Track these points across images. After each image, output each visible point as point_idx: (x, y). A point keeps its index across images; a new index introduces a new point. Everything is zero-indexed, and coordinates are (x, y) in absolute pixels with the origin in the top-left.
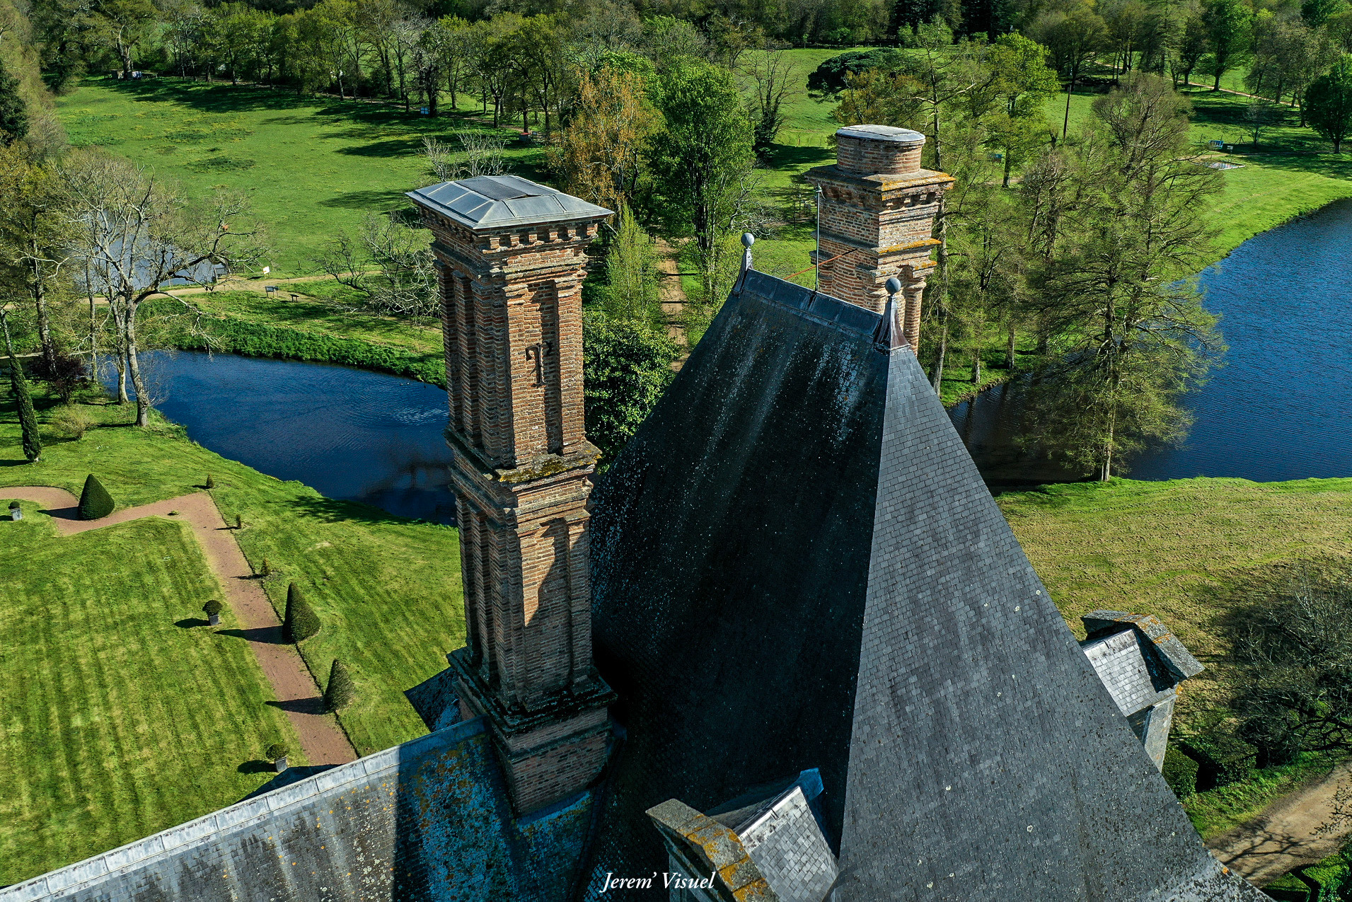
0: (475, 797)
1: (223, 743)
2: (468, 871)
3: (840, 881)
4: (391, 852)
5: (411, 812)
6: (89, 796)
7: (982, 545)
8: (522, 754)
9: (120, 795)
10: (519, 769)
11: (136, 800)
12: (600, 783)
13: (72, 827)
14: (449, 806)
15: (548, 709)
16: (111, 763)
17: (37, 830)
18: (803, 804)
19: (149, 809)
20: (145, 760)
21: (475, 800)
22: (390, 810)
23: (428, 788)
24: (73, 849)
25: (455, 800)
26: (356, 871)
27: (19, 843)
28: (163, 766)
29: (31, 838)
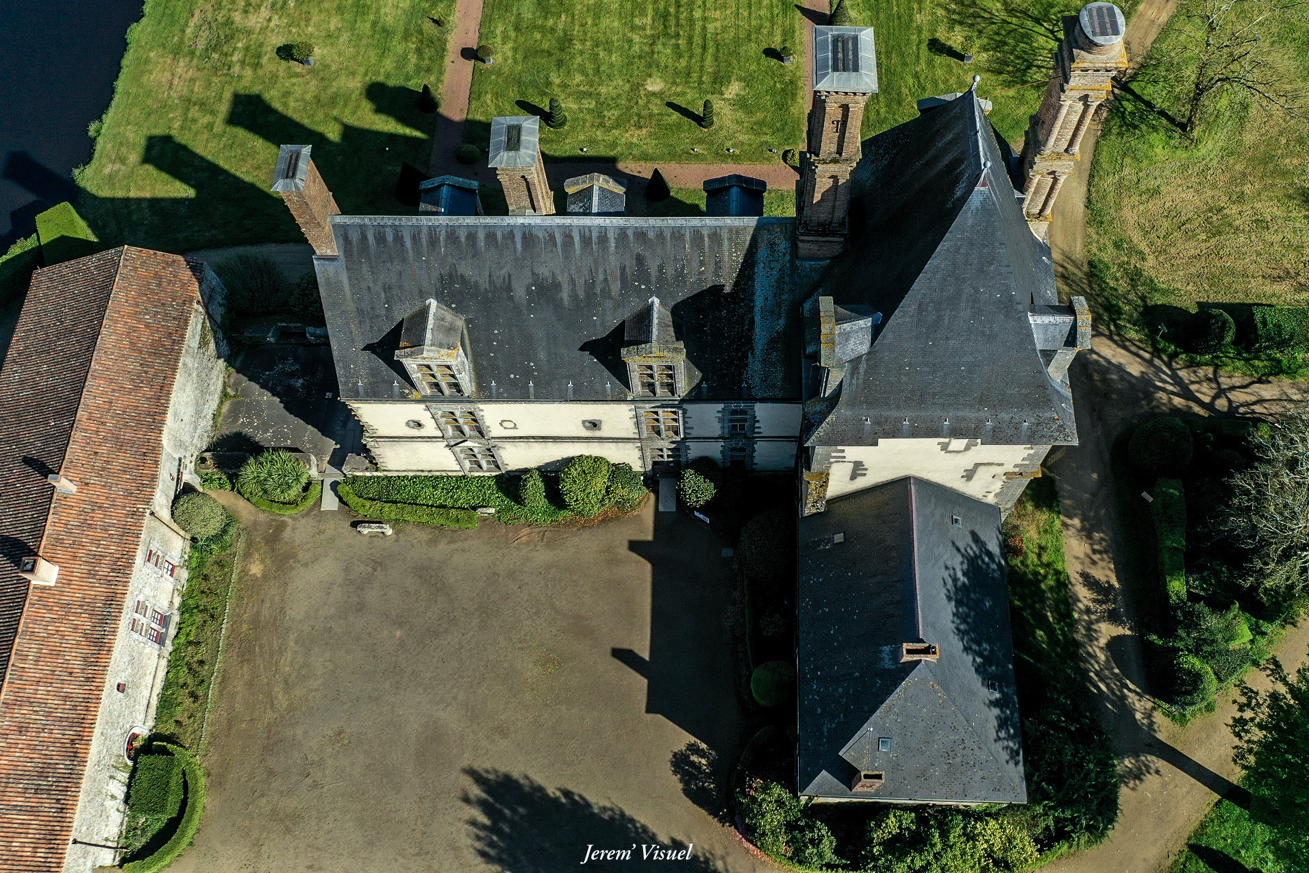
0: (783, 245)
1: (761, 26)
2: (772, 269)
3: (869, 353)
4: (744, 252)
5: (757, 241)
6: (681, 33)
7: (992, 268)
8: (803, 241)
9: (697, 40)
10: (800, 245)
11: (704, 48)
12: (835, 259)
13: (669, 51)
14: (772, 245)
15: (818, 231)
16: (697, 14)
17: (651, 45)
18: (869, 324)
19: (709, 57)
20: (716, 20)
21: (782, 247)
22: (749, 238)
23: (766, 235)
24: (666, 67)
25: (774, 243)
26: (730, 255)
27: (641, 50)
28: (724, 29)
29: (647, 49)
